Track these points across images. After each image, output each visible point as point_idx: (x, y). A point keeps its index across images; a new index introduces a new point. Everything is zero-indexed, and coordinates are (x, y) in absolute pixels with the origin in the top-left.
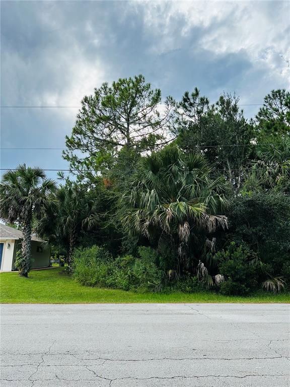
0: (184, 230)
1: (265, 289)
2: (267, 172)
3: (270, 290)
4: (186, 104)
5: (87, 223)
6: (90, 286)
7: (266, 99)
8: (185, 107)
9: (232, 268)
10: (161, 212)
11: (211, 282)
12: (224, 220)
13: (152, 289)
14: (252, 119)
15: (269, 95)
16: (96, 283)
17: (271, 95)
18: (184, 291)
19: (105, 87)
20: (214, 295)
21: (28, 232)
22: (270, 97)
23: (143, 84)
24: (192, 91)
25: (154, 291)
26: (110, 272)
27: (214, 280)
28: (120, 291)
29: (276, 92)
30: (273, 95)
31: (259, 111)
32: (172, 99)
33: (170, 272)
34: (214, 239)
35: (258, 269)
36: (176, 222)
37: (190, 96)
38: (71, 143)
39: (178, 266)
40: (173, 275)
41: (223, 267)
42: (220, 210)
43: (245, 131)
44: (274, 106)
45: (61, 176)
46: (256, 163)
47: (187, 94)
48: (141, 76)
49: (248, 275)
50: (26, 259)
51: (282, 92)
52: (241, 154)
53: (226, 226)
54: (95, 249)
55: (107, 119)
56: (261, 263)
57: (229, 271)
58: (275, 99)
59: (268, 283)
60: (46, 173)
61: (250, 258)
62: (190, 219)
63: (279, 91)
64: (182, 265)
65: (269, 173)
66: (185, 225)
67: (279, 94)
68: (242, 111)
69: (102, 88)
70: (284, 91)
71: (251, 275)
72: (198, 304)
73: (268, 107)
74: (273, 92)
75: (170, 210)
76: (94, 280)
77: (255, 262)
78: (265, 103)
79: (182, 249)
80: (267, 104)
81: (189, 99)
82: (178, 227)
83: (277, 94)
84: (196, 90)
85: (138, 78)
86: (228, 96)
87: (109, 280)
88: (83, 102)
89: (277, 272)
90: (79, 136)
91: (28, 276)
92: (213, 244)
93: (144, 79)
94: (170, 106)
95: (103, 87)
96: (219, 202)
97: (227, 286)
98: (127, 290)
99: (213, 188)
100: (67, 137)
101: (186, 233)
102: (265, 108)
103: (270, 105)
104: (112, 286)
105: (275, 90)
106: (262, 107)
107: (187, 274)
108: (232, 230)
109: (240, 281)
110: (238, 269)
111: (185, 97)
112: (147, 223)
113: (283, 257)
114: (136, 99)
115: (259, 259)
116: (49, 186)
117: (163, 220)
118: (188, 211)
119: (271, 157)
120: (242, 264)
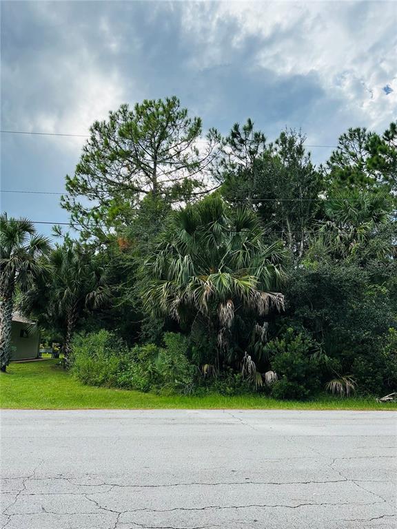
0: (227, 311)
1: (330, 391)
2: (338, 237)
3: (337, 393)
4: (236, 140)
5: (94, 298)
6: (95, 385)
7: (341, 139)
8: (233, 144)
9: (288, 363)
10: (197, 286)
11: (260, 381)
12: (280, 298)
13: (181, 391)
14: (321, 166)
15: (345, 135)
16: (103, 382)
17: (348, 135)
18: (224, 393)
19: (124, 110)
20: (263, 399)
21: (8, 309)
22: (346, 138)
23: (177, 110)
24: (243, 124)
25: (183, 393)
26: (123, 367)
27: (264, 379)
28: (137, 392)
29: (355, 131)
30: (351, 135)
31: (332, 155)
32: (216, 132)
33: (206, 367)
34: (265, 324)
35: (322, 365)
36: (216, 300)
37: (241, 130)
38: (73, 186)
39: (217, 359)
40: (210, 371)
41: (277, 361)
42: (276, 285)
43: (311, 180)
44: (350, 150)
45: (58, 232)
46: (324, 224)
47: (236, 127)
48: (174, 98)
49: (309, 373)
50: (4, 346)
51: (361, 130)
52: (305, 212)
53: (281, 307)
54: (103, 335)
55: (126, 155)
56: (326, 357)
57: (283, 367)
58: (353, 140)
59: (334, 384)
60: (35, 226)
61: (312, 350)
62: (235, 296)
63: (358, 130)
64: (222, 358)
65: (341, 237)
66: (228, 305)
67: (359, 134)
68: (309, 154)
69: (120, 112)
70: (365, 130)
71: (312, 372)
72: (241, 411)
73: (344, 151)
74: (350, 130)
75: (208, 284)
76: (101, 377)
77: (318, 356)
78: (339, 145)
79: (224, 336)
81: (239, 134)
82: (218, 307)
83: (356, 134)
84: (249, 121)
85: (171, 100)
86: (292, 133)
87: (122, 378)
88: (92, 130)
89: (346, 369)
90: (85, 177)
91: (7, 371)
92: (264, 330)
93: (178, 102)
94: (213, 142)
95: (121, 110)
96: (274, 275)
97: (281, 386)
98: (146, 392)
99: (266, 256)
100: (68, 178)
101: (229, 315)
102: (339, 152)
103: (346, 147)
104: (126, 385)
105: (353, 129)
106: (336, 149)
107: (228, 370)
108: (290, 312)
109: (298, 380)
110: (295, 365)
111: (234, 131)
112: (177, 301)
113: (355, 349)
114: (167, 129)
115: (323, 352)
116: (40, 245)
117: (199, 297)
118: (233, 286)
119: (345, 217)
120: (301, 358)
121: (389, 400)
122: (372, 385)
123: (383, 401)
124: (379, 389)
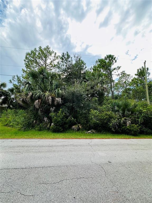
6: (4, 126)
12: (59, 100)
17: (98, 61)
34: (54, 108)
35: (70, 121)
48: (48, 46)
59: (74, 127)
66: (37, 101)
75: (30, 93)
80: (96, 64)
121: (90, 132)
123: (88, 133)
124: (87, 128)
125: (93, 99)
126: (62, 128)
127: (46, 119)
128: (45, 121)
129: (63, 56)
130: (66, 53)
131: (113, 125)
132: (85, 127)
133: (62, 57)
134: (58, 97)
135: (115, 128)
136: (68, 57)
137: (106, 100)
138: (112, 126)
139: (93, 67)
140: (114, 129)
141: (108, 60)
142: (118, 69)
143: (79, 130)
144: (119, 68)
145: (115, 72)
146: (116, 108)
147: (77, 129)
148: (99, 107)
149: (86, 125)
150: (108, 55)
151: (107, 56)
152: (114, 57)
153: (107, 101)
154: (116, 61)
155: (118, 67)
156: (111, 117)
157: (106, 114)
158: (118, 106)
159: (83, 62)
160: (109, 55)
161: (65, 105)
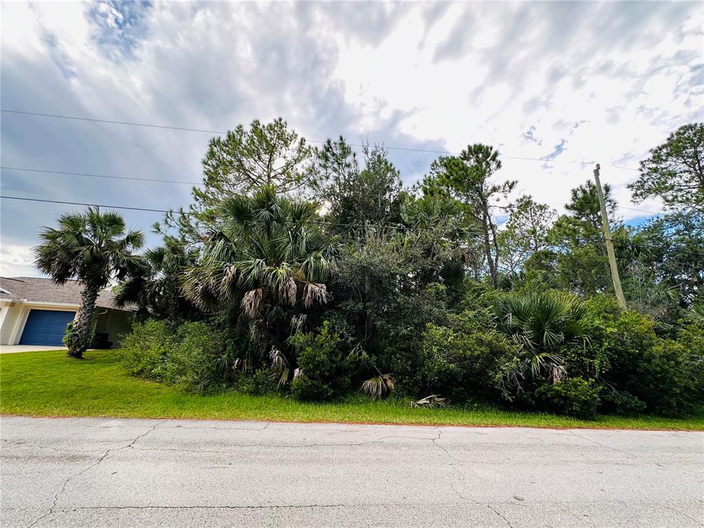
1: (362, 392)
4: (329, 154)
6: (133, 376)
7: (433, 166)
8: (327, 159)
11: (284, 378)
12: (321, 290)
14: (414, 186)
17: (438, 162)
22: (437, 165)
24: (336, 139)
27: (291, 375)
31: (424, 178)
33: (237, 361)
34: (303, 316)
37: (333, 145)
39: (248, 353)
45: (158, 229)
47: (329, 142)
50: (80, 332)
53: (323, 299)
56: (364, 353)
59: (369, 383)
66: (251, 293)
69: (236, 131)
74: (440, 158)
75: (231, 269)
78: (431, 170)
79: (259, 328)
80: (433, 172)
81: (331, 148)
84: (341, 139)
85: (279, 121)
88: (210, 145)
91: (85, 357)
93: (285, 123)
102: (432, 177)
103: (437, 173)
105: (443, 157)
106: (428, 175)
111: (326, 145)
121: (425, 403)
122: (409, 385)
123: (420, 405)
124: (416, 390)
125: (431, 287)
126: (329, 387)
127: (275, 354)
128: (272, 359)
129: (328, 150)
130: (338, 140)
131: (505, 378)
132: (406, 384)
133: (323, 153)
134: (317, 281)
135: (513, 391)
136: (346, 151)
137: (474, 291)
138: (502, 384)
139: (422, 183)
140: (509, 395)
141: (472, 160)
142: (507, 188)
143: (386, 394)
144: (511, 187)
145: (498, 200)
146: (511, 320)
147: (380, 393)
148: (451, 316)
149: (411, 377)
150: (472, 145)
151: (470, 148)
152: (492, 153)
153: (478, 296)
154: (499, 166)
155: (507, 183)
156: (496, 353)
157: (480, 342)
158: (517, 313)
159: (392, 167)
160: (475, 146)
161: (339, 309)
